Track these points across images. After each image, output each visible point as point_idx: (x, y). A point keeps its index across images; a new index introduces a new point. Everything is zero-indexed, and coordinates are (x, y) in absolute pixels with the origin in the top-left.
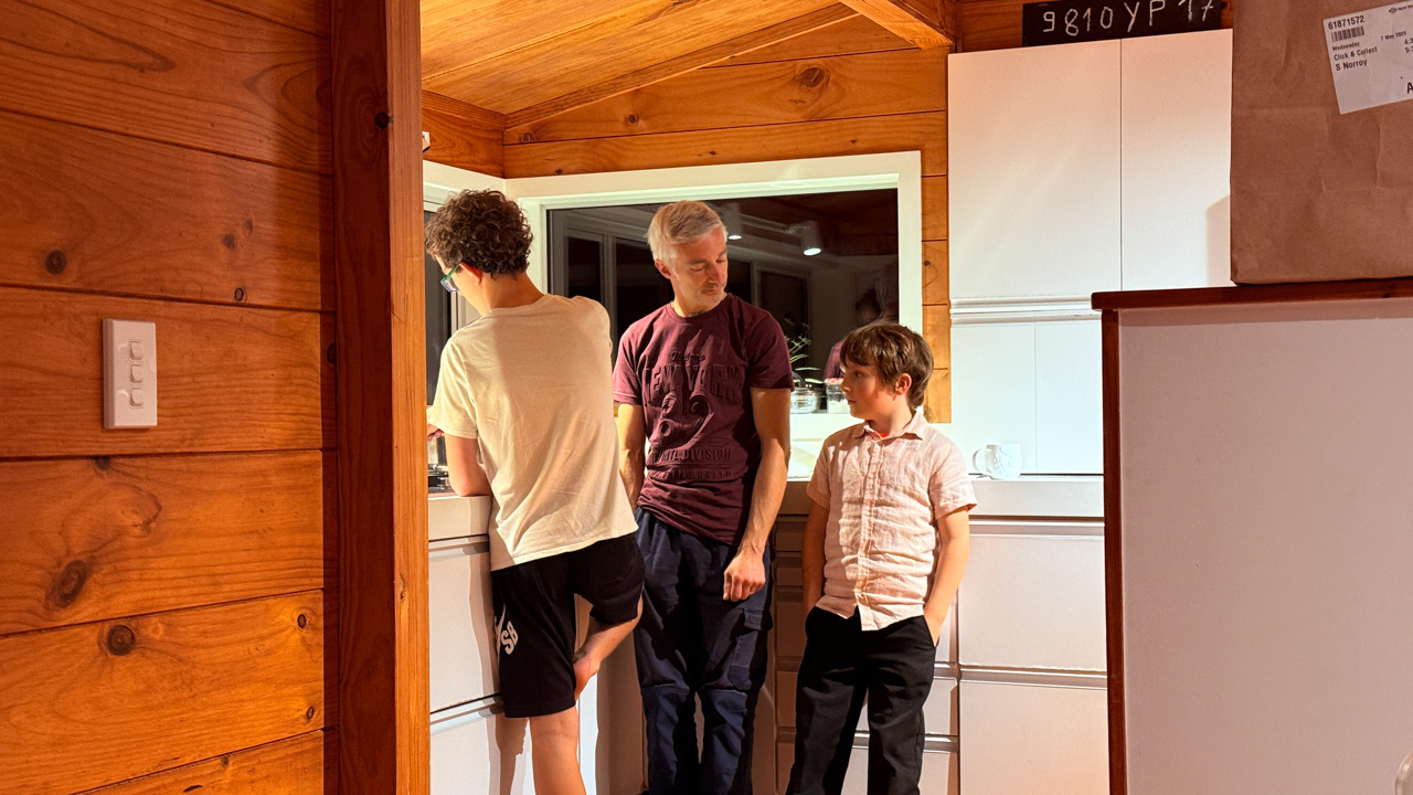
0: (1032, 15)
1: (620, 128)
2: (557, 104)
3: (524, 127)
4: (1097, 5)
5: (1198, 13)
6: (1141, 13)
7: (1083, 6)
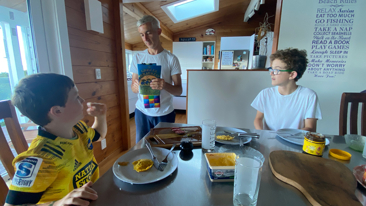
0: (180, 39)
1: (143, 47)
2: (137, 44)
3: (134, 46)
4: (185, 38)
5: (194, 40)
6: (189, 39)
7: (184, 38)
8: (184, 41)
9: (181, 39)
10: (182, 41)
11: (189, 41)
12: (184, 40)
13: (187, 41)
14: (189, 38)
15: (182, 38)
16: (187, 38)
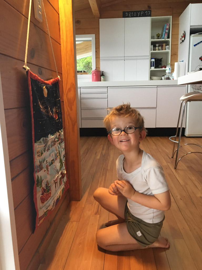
0: (124, 13)
4: (134, 12)
5: (148, 14)
6: (140, 14)
7: (131, 12)
8: (132, 17)
9: (127, 14)
10: (128, 17)
11: (140, 16)
12: (131, 15)
13: (137, 16)
14: (140, 11)
15: (128, 12)
16: (137, 12)
